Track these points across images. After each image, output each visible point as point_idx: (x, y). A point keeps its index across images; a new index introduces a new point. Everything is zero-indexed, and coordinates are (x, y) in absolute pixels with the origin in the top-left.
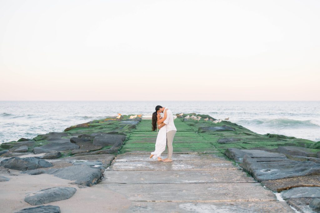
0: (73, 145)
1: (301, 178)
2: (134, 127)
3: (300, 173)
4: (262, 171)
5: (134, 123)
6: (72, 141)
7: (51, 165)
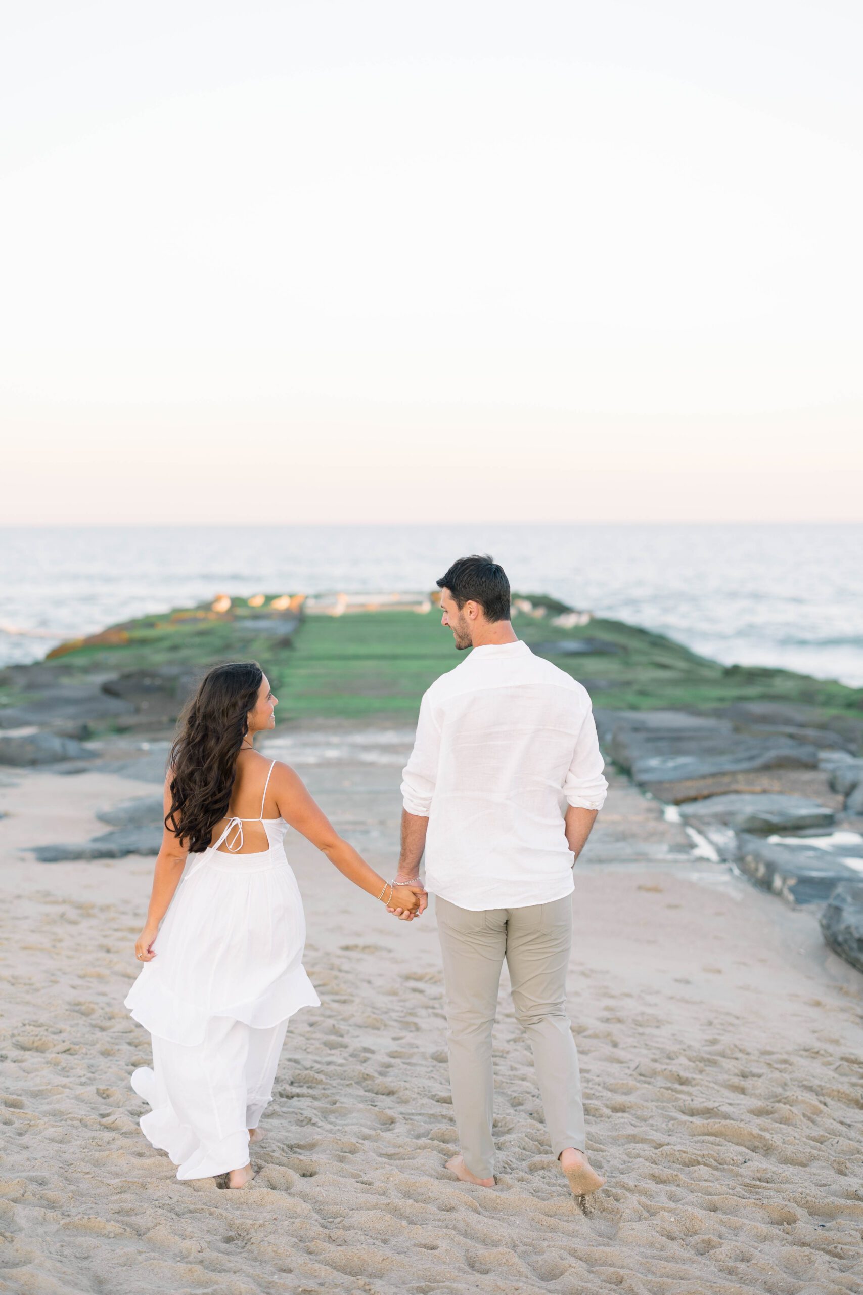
0: (114, 704)
1: (740, 777)
2: (286, 643)
3: (745, 765)
4: (654, 762)
5: (283, 629)
6: (108, 690)
7: (93, 755)
